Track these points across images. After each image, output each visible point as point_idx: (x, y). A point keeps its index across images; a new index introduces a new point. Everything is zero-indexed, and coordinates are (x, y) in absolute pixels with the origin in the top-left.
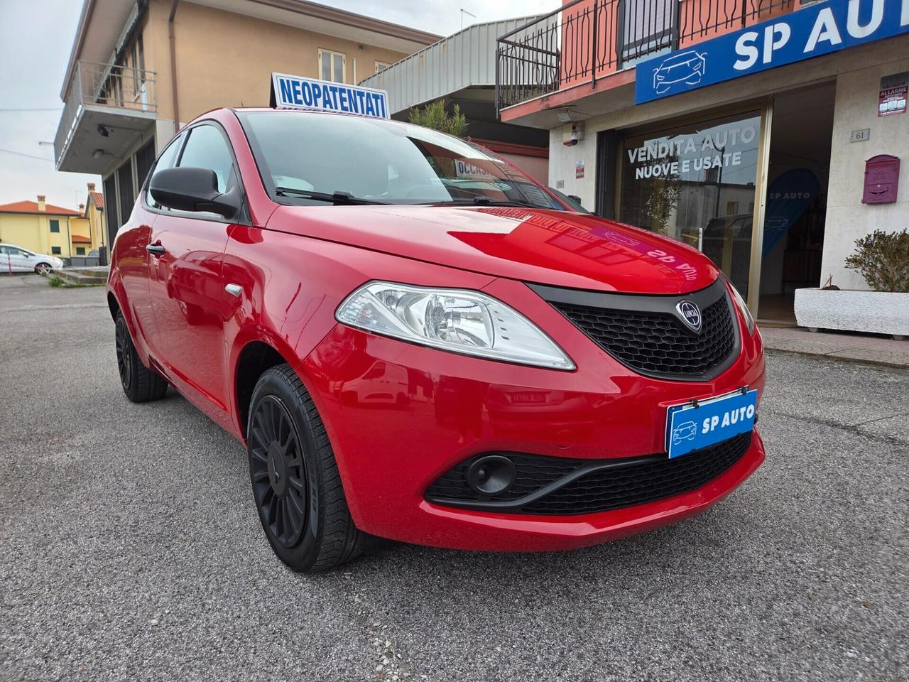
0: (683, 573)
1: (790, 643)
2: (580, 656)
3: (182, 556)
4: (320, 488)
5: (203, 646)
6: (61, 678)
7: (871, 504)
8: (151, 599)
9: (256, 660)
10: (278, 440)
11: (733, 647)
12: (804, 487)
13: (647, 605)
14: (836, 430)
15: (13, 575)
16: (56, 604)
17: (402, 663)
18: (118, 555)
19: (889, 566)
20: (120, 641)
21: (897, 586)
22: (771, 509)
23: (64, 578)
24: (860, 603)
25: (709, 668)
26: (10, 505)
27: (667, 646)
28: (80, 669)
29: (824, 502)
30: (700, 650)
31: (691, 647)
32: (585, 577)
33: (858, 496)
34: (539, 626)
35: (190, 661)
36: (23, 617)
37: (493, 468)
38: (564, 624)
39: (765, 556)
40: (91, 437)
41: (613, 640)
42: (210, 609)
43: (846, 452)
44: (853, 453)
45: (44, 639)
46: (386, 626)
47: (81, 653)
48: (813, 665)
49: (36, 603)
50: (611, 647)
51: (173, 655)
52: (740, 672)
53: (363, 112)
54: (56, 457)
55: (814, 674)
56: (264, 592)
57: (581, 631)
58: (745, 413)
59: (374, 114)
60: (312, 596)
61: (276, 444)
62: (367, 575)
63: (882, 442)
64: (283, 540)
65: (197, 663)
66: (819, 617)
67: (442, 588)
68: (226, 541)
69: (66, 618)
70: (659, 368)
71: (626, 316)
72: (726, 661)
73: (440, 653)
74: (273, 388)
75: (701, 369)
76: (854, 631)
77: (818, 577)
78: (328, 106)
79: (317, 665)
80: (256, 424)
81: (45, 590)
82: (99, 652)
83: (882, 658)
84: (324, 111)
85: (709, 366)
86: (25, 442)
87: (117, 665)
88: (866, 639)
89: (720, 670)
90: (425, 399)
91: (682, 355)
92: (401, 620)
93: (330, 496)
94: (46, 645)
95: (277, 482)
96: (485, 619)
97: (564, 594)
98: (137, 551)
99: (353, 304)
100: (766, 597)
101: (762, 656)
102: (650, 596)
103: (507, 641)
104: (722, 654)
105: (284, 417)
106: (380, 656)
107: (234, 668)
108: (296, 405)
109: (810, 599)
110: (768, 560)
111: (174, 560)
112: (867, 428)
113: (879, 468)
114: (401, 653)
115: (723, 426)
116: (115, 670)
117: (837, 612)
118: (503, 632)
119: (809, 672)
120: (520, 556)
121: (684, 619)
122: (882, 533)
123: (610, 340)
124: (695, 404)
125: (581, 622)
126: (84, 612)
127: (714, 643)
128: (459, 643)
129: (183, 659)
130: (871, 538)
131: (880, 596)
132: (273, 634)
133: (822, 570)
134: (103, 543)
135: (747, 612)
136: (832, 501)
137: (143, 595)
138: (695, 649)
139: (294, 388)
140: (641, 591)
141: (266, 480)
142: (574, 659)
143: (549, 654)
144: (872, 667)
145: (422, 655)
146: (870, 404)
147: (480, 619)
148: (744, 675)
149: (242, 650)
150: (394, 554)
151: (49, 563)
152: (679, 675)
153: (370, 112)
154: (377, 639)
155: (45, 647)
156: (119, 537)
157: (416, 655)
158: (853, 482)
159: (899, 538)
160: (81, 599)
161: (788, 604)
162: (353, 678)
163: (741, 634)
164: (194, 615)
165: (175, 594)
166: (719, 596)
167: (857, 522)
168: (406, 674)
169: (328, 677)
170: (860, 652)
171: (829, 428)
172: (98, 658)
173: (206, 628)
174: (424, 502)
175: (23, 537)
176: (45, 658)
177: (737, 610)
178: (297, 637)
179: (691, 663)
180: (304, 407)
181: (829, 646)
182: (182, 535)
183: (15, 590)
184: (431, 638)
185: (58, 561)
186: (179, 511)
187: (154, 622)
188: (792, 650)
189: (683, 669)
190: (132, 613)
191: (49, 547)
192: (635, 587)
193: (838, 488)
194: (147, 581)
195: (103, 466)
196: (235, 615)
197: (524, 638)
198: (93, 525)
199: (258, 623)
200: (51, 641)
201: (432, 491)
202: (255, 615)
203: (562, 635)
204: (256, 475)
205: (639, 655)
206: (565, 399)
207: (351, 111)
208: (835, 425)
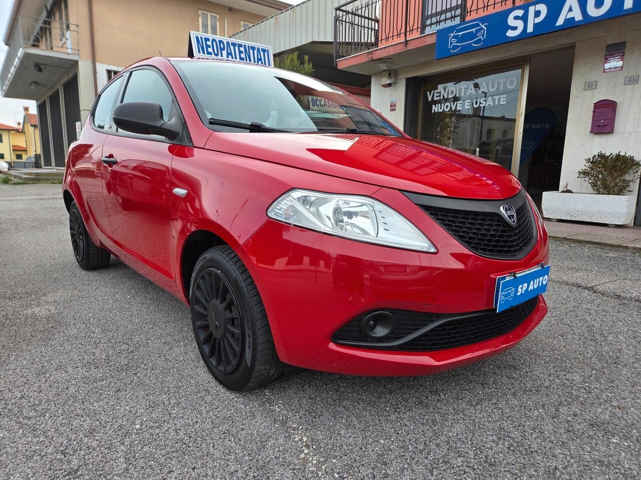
0: (496, 388)
1: (574, 434)
2: (438, 445)
3: (146, 379)
4: (254, 333)
5: (176, 443)
6: (79, 467)
7: (611, 340)
8: (131, 411)
9: (216, 451)
10: (217, 300)
11: (538, 437)
12: (566, 329)
13: (476, 410)
14: (580, 289)
15: (25, 395)
16: (63, 415)
17: (317, 451)
18: (100, 380)
19: (629, 381)
20: (115, 441)
21: (637, 395)
22: (546, 344)
23: (64, 397)
24: (615, 406)
25: (525, 451)
26: (11, 345)
27: (494, 437)
28: (91, 461)
29: (580, 339)
30: (516, 440)
31: (511, 438)
32: (431, 392)
33: (602, 334)
34: (406, 425)
35: (169, 453)
36: (40, 425)
37: (379, 320)
38: (423, 424)
39: (549, 376)
40: (60, 295)
41: (458, 434)
42: (175, 417)
43: (589, 305)
44: (594, 305)
45: (60, 440)
46: (301, 427)
47: (89, 450)
48: (592, 448)
49: (47, 415)
50: (457, 439)
51: (156, 449)
52: (545, 454)
53: (255, 62)
54: (37, 310)
55: (594, 454)
56: (211, 404)
57: (435, 428)
58: (542, 281)
59: (262, 63)
60: (245, 407)
61: (216, 302)
62: (281, 392)
63: (612, 297)
64: (221, 368)
65: (174, 454)
66: (590, 416)
67: (335, 401)
68: (176, 369)
69: (72, 425)
70: (490, 251)
71: (468, 215)
72: (535, 446)
73: (342, 445)
74: (213, 263)
75: (515, 251)
76: (614, 425)
77: (585, 389)
78: (230, 56)
79: (259, 455)
80: (199, 288)
81: (52, 406)
82: (102, 449)
83: (635, 442)
84: (227, 60)
85: (520, 250)
86: (11, 299)
87: (117, 458)
88: (623, 430)
89: (532, 452)
90: (326, 270)
91: (504, 241)
92: (311, 422)
93: (261, 339)
94: (62, 444)
95: (216, 329)
96: (369, 421)
97: (419, 403)
98: (113, 377)
99: (280, 205)
100: (554, 404)
101: (558, 442)
102: (477, 404)
103: (386, 436)
104: (531, 442)
105: (224, 284)
106: (302, 448)
107: (201, 457)
108: (234, 275)
109: (583, 404)
110: (551, 378)
111: (141, 383)
112: (600, 288)
113: (613, 316)
114: (315, 445)
115: (529, 290)
116: (117, 461)
117: (601, 413)
118: (382, 430)
119: (590, 453)
120: (384, 378)
121: (503, 419)
122: (621, 359)
123: (458, 232)
124: (514, 276)
125: (434, 422)
126: (84, 421)
127: (525, 435)
128: (354, 437)
129: (163, 452)
130: (615, 363)
131: (627, 402)
132: (224, 433)
133: (587, 384)
134: (87, 372)
135: (543, 414)
136: (585, 338)
137: (125, 408)
138: (513, 439)
139: (232, 264)
140: (471, 401)
141: (206, 327)
142: (434, 447)
143: (417, 444)
144: (630, 449)
145: (330, 447)
146: (600, 272)
147: (365, 421)
148: (548, 456)
149: (204, 445)
150: (296, 377)
151: (50, 386)
152: (506, 456)
153: (260, 62)
154: (296, 436)
155: (61, 446)
156: (97, 367)
157: (326, 446)
158: (597, 325)
159: (633, 363)
160: (80, 412)
161: (569, 408)
162: (285, 463)
163: (541, 429)
164: (165, 421)
165: (148, 407)
166: (523, 403)
167: (604, 353)
168: (322, 460)
169: (269, 462)
170: (620, 439)
171: (575, 288)
172: (102, 453)
173: (176, 430)
174: (331, 343)
175: (26, 369)
176: (63, 453)
177: (536, 413)
178: (241, 435)
179: (512, 448)
180: (240, 277)
181: (600, 435)
182: (143, 366)
183: (30, 406)
184: (334, 434)
185: (56, 385)
186: (137, 348)
187: (138, 427)
188: (577, 438)
189: (508, 452)
190: (120, 421)
191: (48, 375)
192: (466, 398)
193: (588, 329)
194: (125, 398)
195: (74, 316)
196: (194, 421)
197: (398, 434)
198: (76, 358)
199: (211, 426)
200: (65, 442)
201: (337, 336)
202: (208, 420)
203: (423, 431)
204: (197, 323)
205: (477, 444)
206: (419, 271)
207: (247, 60)
208: (579, 286)
